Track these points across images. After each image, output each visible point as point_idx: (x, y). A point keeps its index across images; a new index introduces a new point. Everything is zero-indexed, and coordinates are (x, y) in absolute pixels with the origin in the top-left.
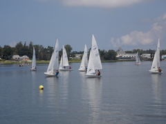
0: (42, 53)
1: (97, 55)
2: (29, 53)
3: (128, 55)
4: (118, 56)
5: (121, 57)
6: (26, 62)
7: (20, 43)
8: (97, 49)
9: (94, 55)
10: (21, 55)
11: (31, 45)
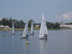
0: (16, 24)
1: (45, 25)
2: (9, 24)
3: (67, 26)
4: (61, 26)
5: (62, 27)
6: (9, 29)
7: (4, 18)
8: (45, 22)
9: (44, 25)
10: (5, 25)
11: (10, 19)
